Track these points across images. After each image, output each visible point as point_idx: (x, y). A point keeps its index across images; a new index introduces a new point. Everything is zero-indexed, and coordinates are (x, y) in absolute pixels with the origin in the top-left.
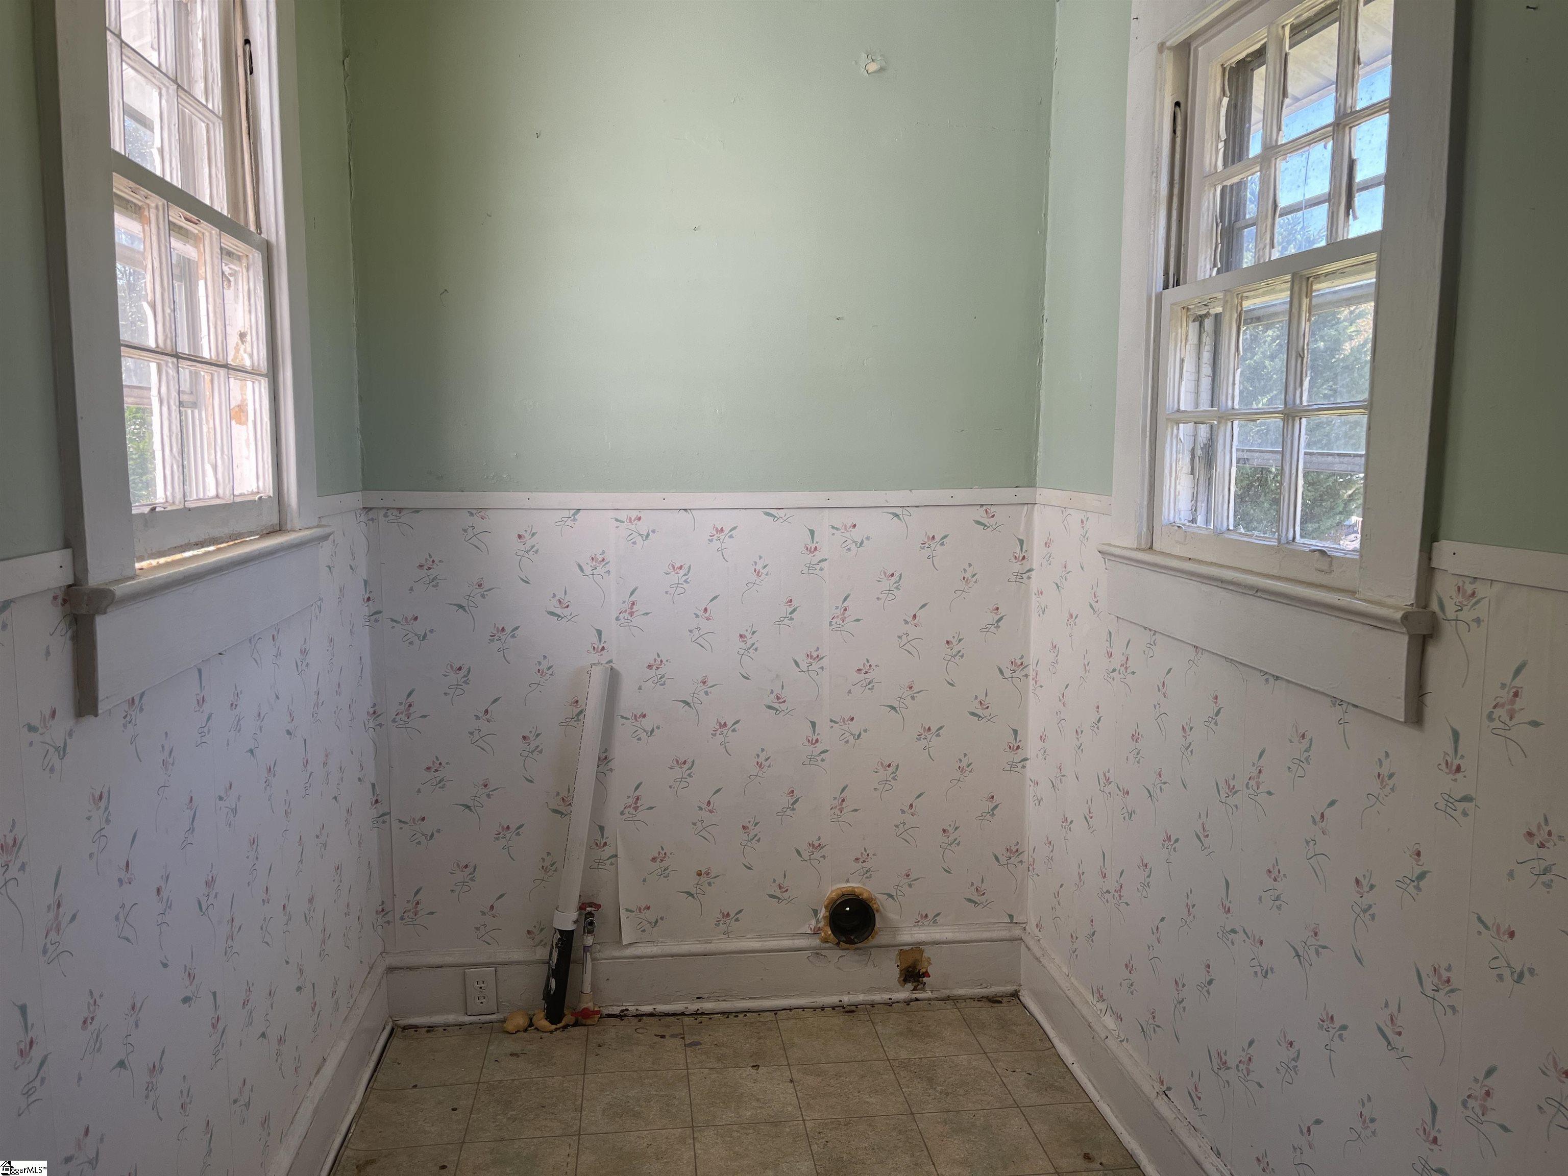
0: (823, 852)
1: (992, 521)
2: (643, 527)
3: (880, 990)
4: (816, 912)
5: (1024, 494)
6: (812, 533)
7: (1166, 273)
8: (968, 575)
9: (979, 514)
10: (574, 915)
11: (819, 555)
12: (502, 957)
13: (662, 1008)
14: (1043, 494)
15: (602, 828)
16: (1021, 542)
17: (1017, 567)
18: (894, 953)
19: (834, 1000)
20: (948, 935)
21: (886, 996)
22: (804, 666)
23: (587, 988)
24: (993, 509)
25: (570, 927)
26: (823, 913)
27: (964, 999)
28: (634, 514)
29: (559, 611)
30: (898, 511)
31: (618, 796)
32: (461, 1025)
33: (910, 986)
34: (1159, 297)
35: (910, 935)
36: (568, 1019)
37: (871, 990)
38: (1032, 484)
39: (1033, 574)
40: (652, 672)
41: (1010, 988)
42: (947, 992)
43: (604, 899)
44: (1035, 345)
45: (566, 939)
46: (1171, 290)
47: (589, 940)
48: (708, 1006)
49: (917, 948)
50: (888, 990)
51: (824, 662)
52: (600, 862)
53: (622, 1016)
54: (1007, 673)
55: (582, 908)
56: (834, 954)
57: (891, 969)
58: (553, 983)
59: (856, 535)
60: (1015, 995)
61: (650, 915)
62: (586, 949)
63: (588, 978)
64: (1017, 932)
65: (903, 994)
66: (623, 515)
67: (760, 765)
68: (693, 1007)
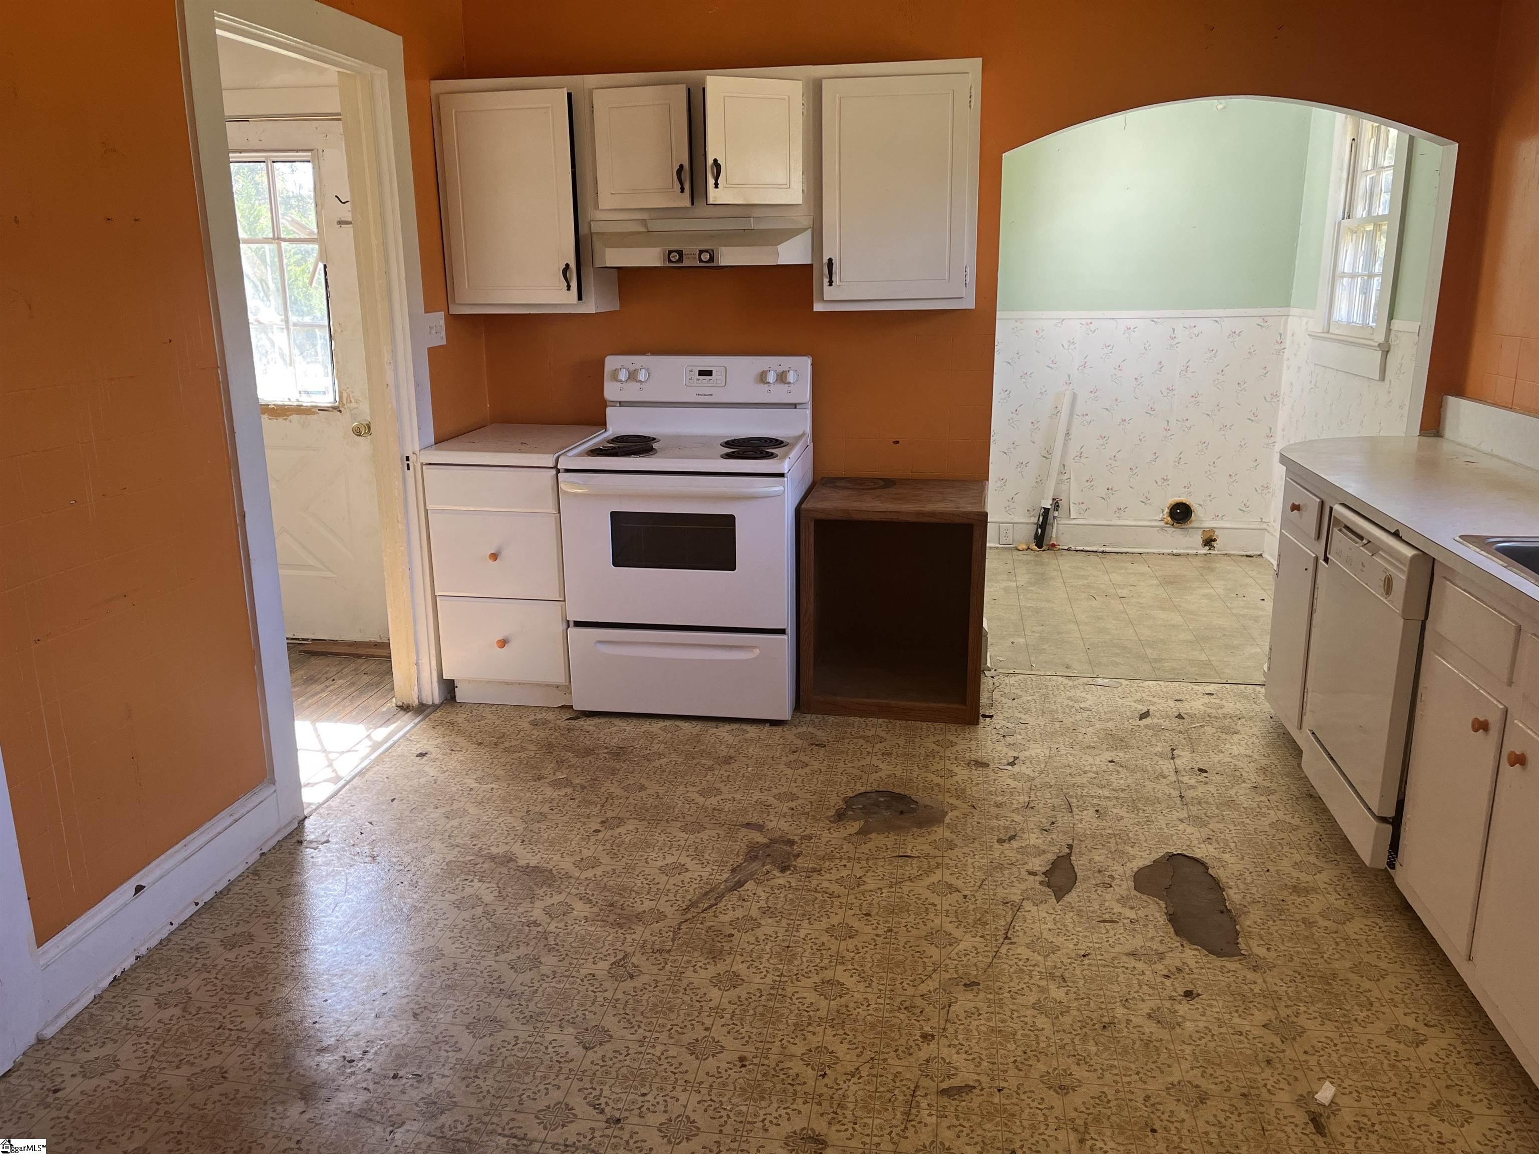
0: (1168, 482)
1: (1266, 324)
2: (1092, 327)
3: (1192, 548)
4: (1163, 511)
5: (1283, 311)
6: (1174, 330)
7: (1344, 212)
8: (1252, 351)
9: (1260, 321)
10: (1051, 502)
11: (1176, 341)
12: (1016, 520)
13: (1086, 548)
14: (1294, 311)
15: (1064, 466)
16: (1281, 334)
17: (1277, 347)
18: (1200, 532)
19: (1169, 551)
20: (1229, 525)
21: (1195, 552)
22: (1165, 394)
23: (1054, 535)
24: (1267, 318)
25: (1049, 507)
26: (1167, 510)
27: (1234, 555)
28: (1089, 321)
29: (1052, 365)
30: (1218, 319)
31: (1072, 452)
32: (997, 548)
33: (1207, 548)
34: (1340, 223)
35: (1208, 524)
36: (1045, 547)
37: (1187, 548)
38: (1288, 306)
39: (1286, 350)
40: (1092, 395)
41: (1259, 553)
42: (1225, 552)
43: (1063, 496)
44: (1295, 237)
45: (1047, 511)
46: (1345, 220)
47: (1056, 514)
48: (1107, 549)
49: (1212, 530)
50: (1195, 549)
51: (1175, 392)
52: (1062, 481)
53: (1069, 550)
54: (1268, 400)
55: (1054, 499)
56: (1171, 530)
57: (1198, 539)
58: (1040, 531)
59: (1196, 331)
60: (1261, 555)
61: (1084, 507)
62: (1054, 517)
63: (1054, 530)
64: (1264, 526)
65: (1205, 550)
66: (1084, 322)
67: (1140, 440)
68: (1101, 549)
